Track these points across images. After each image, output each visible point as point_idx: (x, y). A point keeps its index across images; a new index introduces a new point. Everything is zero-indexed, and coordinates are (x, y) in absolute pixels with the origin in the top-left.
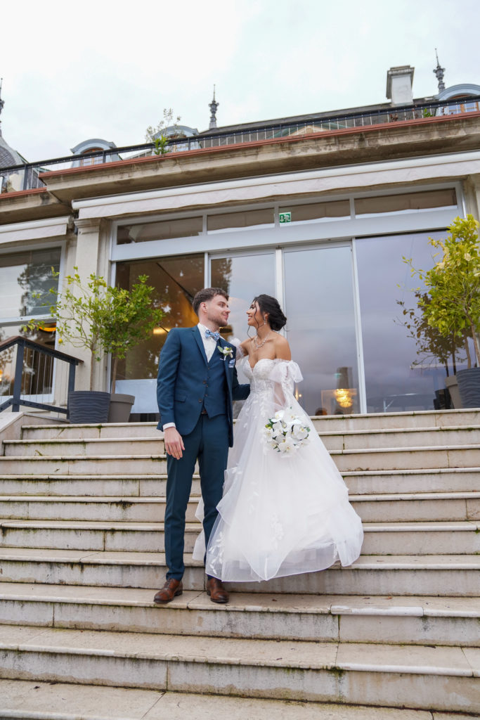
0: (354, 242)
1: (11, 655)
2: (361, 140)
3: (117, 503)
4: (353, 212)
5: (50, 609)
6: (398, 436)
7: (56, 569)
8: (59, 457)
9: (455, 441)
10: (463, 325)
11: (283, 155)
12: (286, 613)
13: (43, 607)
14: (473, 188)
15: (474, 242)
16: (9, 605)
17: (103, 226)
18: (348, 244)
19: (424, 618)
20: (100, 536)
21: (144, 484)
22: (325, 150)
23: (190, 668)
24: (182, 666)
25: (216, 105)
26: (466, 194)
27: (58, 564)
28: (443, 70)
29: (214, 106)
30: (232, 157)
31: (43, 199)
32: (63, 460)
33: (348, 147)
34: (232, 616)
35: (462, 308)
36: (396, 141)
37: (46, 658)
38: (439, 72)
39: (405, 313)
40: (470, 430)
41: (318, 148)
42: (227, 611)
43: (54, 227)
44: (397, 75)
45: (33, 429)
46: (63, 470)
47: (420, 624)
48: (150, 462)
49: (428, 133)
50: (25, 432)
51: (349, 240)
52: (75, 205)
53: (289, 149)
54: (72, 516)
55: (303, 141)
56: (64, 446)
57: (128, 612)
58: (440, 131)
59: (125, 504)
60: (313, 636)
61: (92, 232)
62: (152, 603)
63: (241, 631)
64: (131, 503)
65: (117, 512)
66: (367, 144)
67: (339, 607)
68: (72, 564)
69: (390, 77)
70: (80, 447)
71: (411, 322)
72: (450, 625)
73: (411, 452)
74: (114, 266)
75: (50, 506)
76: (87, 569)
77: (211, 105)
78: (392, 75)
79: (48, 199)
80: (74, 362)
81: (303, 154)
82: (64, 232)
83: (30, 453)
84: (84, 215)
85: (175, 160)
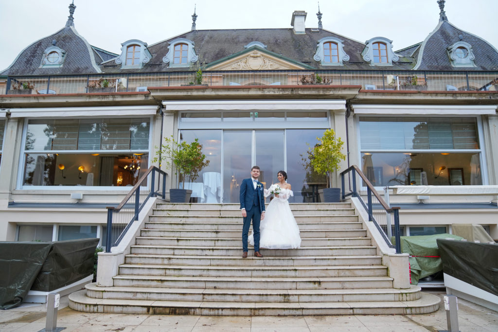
0: (285, 131)
1: (205, 271)
2: (292, 90)
3: (214, 232)
4: (286, 116)
5: (209, 261)
6: (304, 211)
7: (204, 251)
8: (182, 216)
9: (322, 214)
10: (326, 170)
11: (260, 93)
12: (280, 259)
13: (207, 260)
14: (334, 114)
15: (333, 139)
16: (196, 260)
17: (176, 114)
18: (283, 131)
19: (315, 259)
20: (213, 242)
21: (219, 226)
22: (277, 93)
23: (258, 271)
24: (255, 271)
25: (196, 16)
26: (331, 116)
27: (205, 249)
28: (321, 14)
29: (195, 17)
30: (238, 91)
31: (145, 96)
32: (184, 217)
33: (287, 93)
34: (265, 260)
35: (326, 165)
37: (216, 271)
38: (319, 15)
39: (302, 159)
40: (327, 210)
41: (274, 92)
42: (263, 259)
43: (150, 110)
44: (298, 15)
45: (161, 204)
46: (183, 221)
47: (314, 261)
48: (218, 218)
50: (158, 206)
51: (284, 129)
52: (164, 103)
53: (262, 90)
54: (198, 236)
55: (268, 88)
56: (179, 212)
57: (234, 260)
59: (217, 232)
60: (287, 265)
61: (170, 116)
62: (241, 258)
63: (267, 264)
64: (219, 232)
65: (214, 235)
67: (293, 258)
68: (209, 249)
69: (294, 16)
70: (186, 212)
71: (305, 164)
72: (321, 261)
73: (309, 217)
75: (189, 233)
76: (214, 251)
77: (193, 16)
78: (295, 15)
79: (148, 97)
80: (165, 174)
81: (268, 93)
82: (155, 114)
83: (165, 214)
84: (168, 108)
85: (212, 89)
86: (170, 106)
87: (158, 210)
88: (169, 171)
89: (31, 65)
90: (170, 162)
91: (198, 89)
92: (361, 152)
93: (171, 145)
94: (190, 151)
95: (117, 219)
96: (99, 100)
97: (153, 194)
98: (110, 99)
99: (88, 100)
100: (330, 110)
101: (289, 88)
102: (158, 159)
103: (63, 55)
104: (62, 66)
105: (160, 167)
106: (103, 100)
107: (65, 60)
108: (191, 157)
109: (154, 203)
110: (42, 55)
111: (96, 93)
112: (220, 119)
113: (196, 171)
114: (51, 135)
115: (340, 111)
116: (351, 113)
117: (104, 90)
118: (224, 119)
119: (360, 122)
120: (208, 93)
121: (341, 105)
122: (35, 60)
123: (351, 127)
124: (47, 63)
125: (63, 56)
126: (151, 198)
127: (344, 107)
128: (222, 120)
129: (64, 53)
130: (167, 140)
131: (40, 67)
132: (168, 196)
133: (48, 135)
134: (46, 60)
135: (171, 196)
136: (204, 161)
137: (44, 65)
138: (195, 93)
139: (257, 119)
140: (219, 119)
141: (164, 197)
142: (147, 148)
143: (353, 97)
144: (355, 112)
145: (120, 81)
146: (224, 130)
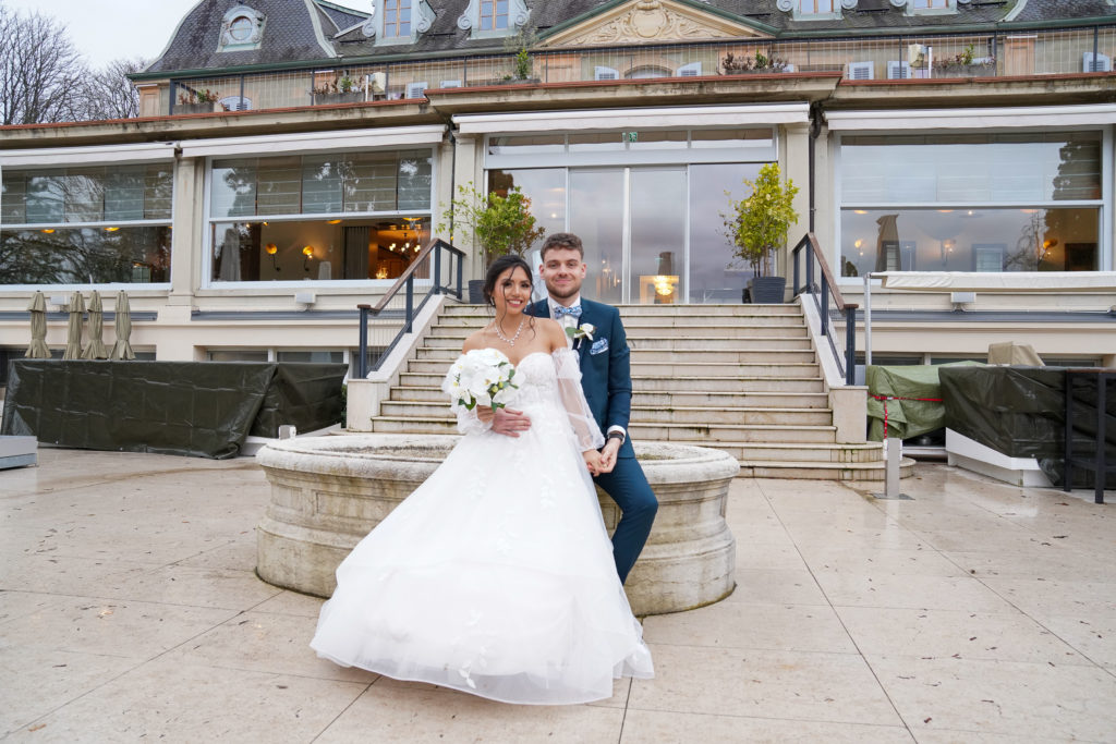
0: (689, 167)
2: (701, 87)
4: (689, 137)
9: (741, 323)
11: (637, 94)
14: (786, 131)
15: (776, 183)
17: (478, 139)
18: (683, 168)
22: (671, 92)
26: (780, 136)
30: (595, 91)
31: (421, 108)
33: (690, 92)
36: (728, 90)
39: (725, 224)
41: (665, 90)
43: (431, 134)
49: (753, 87)
50: (447, 309)
51: (686, 165)
52: (456, 120)
53: (642, 88)
55: (653, 84)
58: (764, 86)
61: (468, 144)
66: (705, 91)
71: (730, 232)
74: (487, 173)
79: (426, 108)
80: (461, 255)
81: (653, 94)
82: (440, 140)
83: (459, 323)
84: (464, 129)
85: (546, 89)
86: (468, 124)
87: (447, 317)
88: (467, 249)
89: (200, 47)
90: (470, 232)
91: (518, 91)
92: (842, 209)
93: (470, 200)
94: (505, 211)
95: (376, 339)
96: (336, 118)
97: (437, 290)
98: (357, 115)
99: (315, 118)
100: (779, 125)
101: (693, 82)
102: (448, 226)
103: (258, 22)
104: (258, 46)
105: (451, 242)
106: (344, 118)
107: (264, 34)
108: (506, 222)
109: (440, 305)
110: (220, 24)
111: (328, 104)
112: (562, 147)
113: (520, 247)
114: (240, 186)
115: (797, 126)
116: (823, 129)
117: (344, 98)
118: (570, 146)
119: (842, 147)
120: (537, 97)
121: (799, 113)
122: (208, 36)
123: (822, 157)
124: (231, 41)
125: (259, 26)
126: (434, 297)
127: (804, 118)
128: (567, 149)
129: (260, 20)
130: (461, 189)
131: (218, 51)
132: (466, 295)
133: (234, 187)
134: (227, 34)
135: (471, 294)
136: (535, 229)
137: (224, 46)
138: (513, 99)
139: (634, 146)
140: (560, 148)
141: (459, 296)
142: (428, 206)
143: (825, 96)
144: (831, 127)
145: (372, 79)
146: (570, 168)
